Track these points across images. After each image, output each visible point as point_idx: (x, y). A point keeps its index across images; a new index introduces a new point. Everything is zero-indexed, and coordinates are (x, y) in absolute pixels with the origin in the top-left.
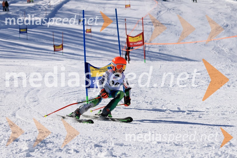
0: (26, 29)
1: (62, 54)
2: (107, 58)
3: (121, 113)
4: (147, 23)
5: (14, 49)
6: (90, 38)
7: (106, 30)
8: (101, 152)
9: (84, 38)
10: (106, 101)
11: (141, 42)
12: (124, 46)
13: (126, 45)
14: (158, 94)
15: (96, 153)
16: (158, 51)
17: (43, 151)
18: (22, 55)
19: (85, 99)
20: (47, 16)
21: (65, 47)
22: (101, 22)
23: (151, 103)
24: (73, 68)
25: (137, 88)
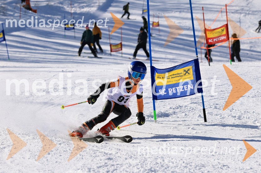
1: (121, 55)
2: (180, 60)
3: (200, 132)
4: (233, 11)
5: (59, 50)
7: (179, 23)
10: (180, 116)
11: (224, 37)
12: (203, 43)
13: (206, 42)
14: (249, 105)
16: (249, 48)
19: (152, 114)
20: (101, 6)
21: (125, 46)
23: (239, 118)
25: (221, 98)
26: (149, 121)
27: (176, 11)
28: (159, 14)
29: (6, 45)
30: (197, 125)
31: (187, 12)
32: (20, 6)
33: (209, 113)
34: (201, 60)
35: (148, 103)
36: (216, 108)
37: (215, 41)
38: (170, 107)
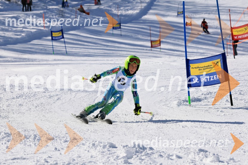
0: (119, 24)
1: (159, 50)
2: (209, 54)
3: (227, 114)
5: (107, 46)
6: (190, 32)
8: (207, 157)
9: (185, 32)
10: (210, 101)
11: (247, 35)
12: (228, 40)
13: (231, 39)
15: (201, 158)
17: (143, 158)
18: (116, 53)
19: (187, 99)
20: (143, 9)
21: (163, 42)
22: (203, 13)
24: (173, 65)
25: (245, 86)
26: (184, 105)
27: (206, 13)
28: (191, 15)
29: (65, 42)
30: (225, 108)
31: (215, 14)
32: (76, 9)
33: (235, 98)
34: (227, 54)
35: (183, 90)
36: (240, 94)
37: (240, 38)
38: (201, 93)
